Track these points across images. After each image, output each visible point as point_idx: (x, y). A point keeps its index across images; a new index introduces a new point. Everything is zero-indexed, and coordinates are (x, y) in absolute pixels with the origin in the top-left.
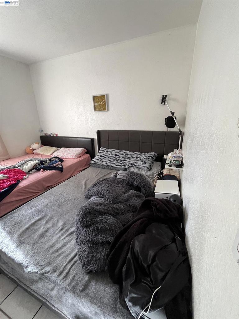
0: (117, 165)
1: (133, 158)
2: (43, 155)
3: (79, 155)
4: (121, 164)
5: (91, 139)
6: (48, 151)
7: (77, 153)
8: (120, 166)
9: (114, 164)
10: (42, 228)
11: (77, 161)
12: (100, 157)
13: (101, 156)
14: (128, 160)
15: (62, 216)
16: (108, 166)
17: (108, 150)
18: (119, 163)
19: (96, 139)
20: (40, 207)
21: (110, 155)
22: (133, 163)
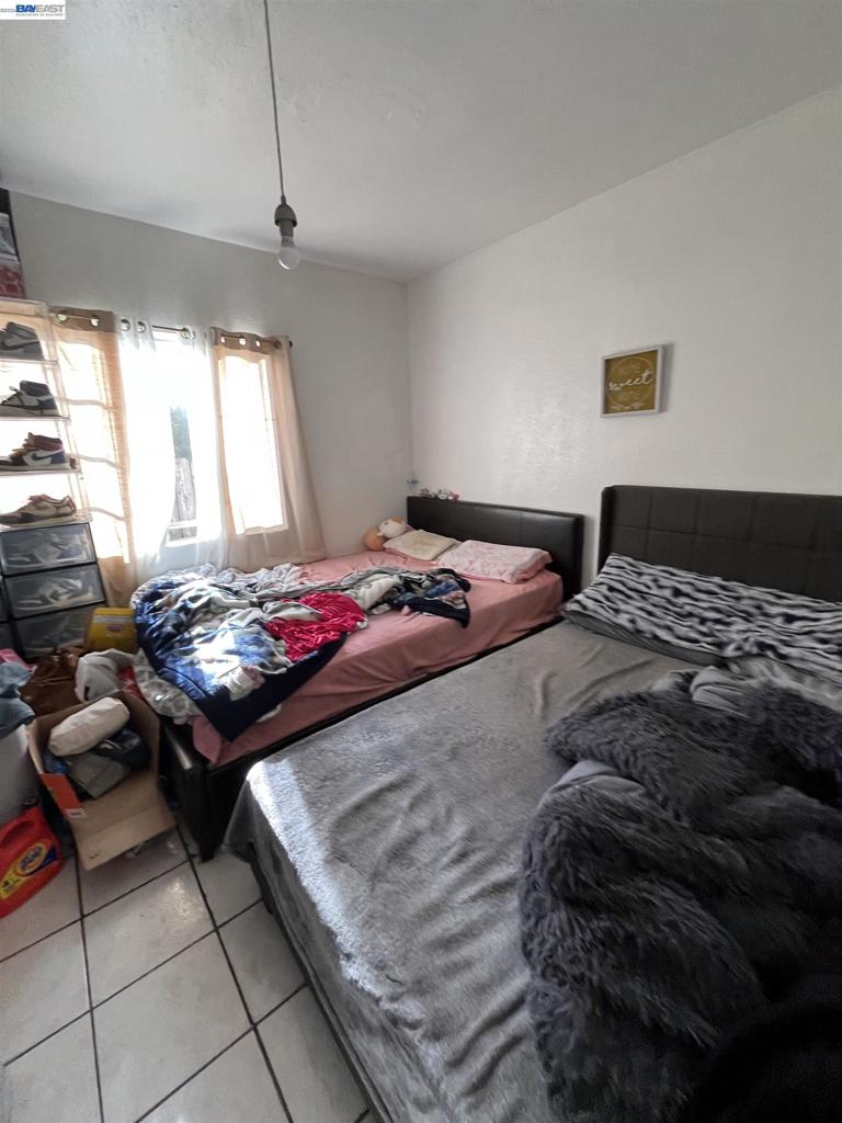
0: (679, 638)
1: (766, 615)
2: (409, 559)
3: (526, 572)
4: (704, 634)
5: (571, 519)
6: (426, 547)
7: (518, 563)
8: (696, 641)
9: (669, 628)
10: (399, 822)
11: (515, 595)
12: (608, 593)
13: (611, 589)
14: (742, 625)
15: (465, 799)
16: (639, 632)
17: (643, 567)
18: (690, 627)
19: (593, 522)
20: (396, 739)
21: (649, 587)
22: (768, 641)
